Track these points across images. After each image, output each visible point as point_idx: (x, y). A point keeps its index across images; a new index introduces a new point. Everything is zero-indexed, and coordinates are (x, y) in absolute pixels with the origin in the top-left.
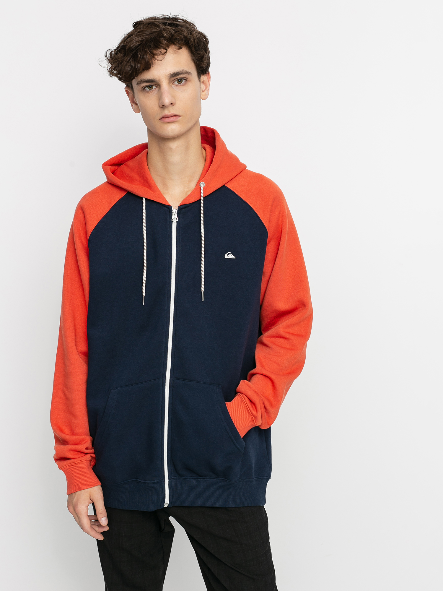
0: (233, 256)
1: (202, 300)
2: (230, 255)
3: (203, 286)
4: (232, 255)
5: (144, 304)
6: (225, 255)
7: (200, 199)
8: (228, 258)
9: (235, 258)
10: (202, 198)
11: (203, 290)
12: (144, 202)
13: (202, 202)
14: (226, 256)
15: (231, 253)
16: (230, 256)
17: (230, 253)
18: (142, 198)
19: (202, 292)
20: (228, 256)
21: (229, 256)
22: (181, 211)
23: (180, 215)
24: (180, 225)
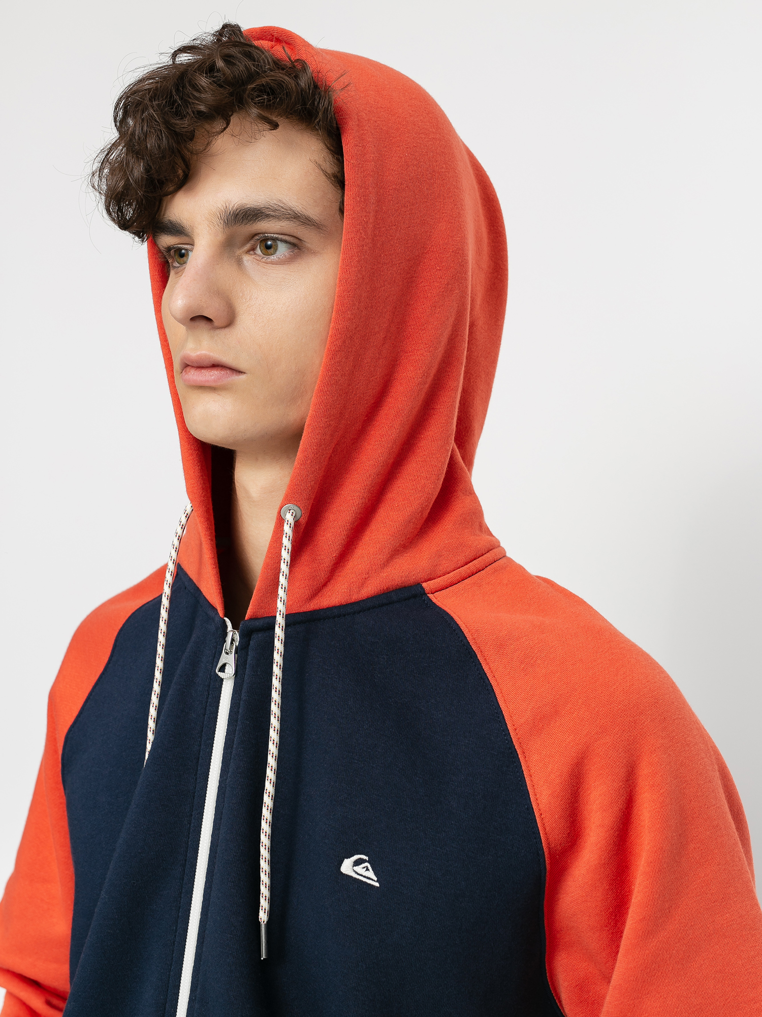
0: (371, 874)
2: (363, 865)
4: (370, 868)
6: (346, 860)
8: (351, 877)
9: (377, 884)
14: (347, 867)
15: (368, 862)
16: (363, 872)
17: (367, 858)
20: (356, 868)
21: (359, 869)
22: (250, 640)
23: (247, 654)
24: (241, 691)
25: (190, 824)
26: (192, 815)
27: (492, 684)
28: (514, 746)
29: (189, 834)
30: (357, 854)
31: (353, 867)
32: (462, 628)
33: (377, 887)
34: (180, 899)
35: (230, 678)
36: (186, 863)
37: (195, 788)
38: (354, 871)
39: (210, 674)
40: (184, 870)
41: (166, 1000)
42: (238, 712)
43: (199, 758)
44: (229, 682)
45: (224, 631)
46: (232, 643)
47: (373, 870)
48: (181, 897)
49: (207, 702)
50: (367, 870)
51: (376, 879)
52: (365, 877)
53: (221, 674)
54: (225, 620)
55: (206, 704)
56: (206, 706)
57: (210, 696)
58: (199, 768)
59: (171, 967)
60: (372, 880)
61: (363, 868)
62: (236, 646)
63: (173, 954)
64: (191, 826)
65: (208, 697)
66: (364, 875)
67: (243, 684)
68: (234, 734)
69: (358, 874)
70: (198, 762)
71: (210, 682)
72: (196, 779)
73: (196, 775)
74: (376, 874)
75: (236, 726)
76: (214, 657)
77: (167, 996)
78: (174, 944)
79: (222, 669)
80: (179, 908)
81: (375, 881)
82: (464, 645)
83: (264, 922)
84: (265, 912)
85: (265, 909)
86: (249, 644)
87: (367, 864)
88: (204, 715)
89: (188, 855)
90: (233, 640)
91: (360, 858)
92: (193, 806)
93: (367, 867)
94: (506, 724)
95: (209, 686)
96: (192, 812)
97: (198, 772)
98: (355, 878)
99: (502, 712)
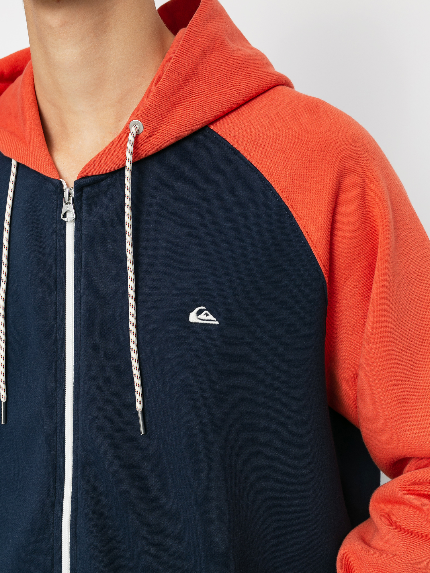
0: (211, 317)
1: (140, 433)
2: (204, 313)
3: (139, 398)
4: (209, 313)
5: (3, 423)
6: (191, 314)
7: (124, 168)
8: (198, 323)
9: (217, 323)
10: (128, 165)
11: (139, 406)
12: (14, 170)
13: (128, 174)
14: (193, 318)
15: (206, 310)
16: (205, 317)
17: (204, 308)
18: (10, 160)
19: (137, 412)
20: (199, 317)
21: (202, 316)
22: (82, 193)
23: (82, 203)
24: (81, 228)
25: (56, 324)
26: (57, 318)
27: (256, 166)
28: (285, 203)
29: (57, 330)
30: (197, 307)
31: (197, 316)
32: (225, 138)
33: (217, 324)
34: (57, 375)
35: (71, 221)
36: (57, 351)
37: (57, 299)
38: (199, 319)
39: (56, 220)
40: (57, 355)
41: (57, 443)
42: (82, 243)
43: (56, 278)
44: (71, 224)
45: (62, 189)
46: (69, 196)
47: (211, 314)
48: (57, 374)
49: (56, 239)
50: (207, 315)
51: (215, 319)
52: (207, 320)
53: (64, 219)
54: (61, 181)
55: (56, 241)
56: (56, 242)
57: (58, 235)
58: (58, 285)
59: (57, 421)
60: (213, 321)
61: (204, 315)
62: (72, 198)
63: (57, 412)
64: (58, 325)
65: (57, 235)
66: (206, 319)
67: (82, 224)
68: (81, 259)
69: (202, 320)
70: (56, 281)
71: (57, 225)
72: (57, 293)
73: (56, 290)
74: (214, 316)
75: (81, 253)
76: (57, 208)
77: (56, 440)
78: (57, 406)
79: (65, 216)
80: (57, 381)
81: (215, 321)
82: (230, 148)
83: (140, 410)
84: (140, 404)
85: (140, 401)
86: (82, 196)
87: (206, 312)
88: (56, 249)
89: (58, 345)
90: (70, 194)
91: (200, 309)
92: (57, 311)
93: (206, 313)
94: (275, 190)
95: (56, 228)
96: (57, 315)
97: (57, 288)
98: (201, 323)
99: (270, 183)
